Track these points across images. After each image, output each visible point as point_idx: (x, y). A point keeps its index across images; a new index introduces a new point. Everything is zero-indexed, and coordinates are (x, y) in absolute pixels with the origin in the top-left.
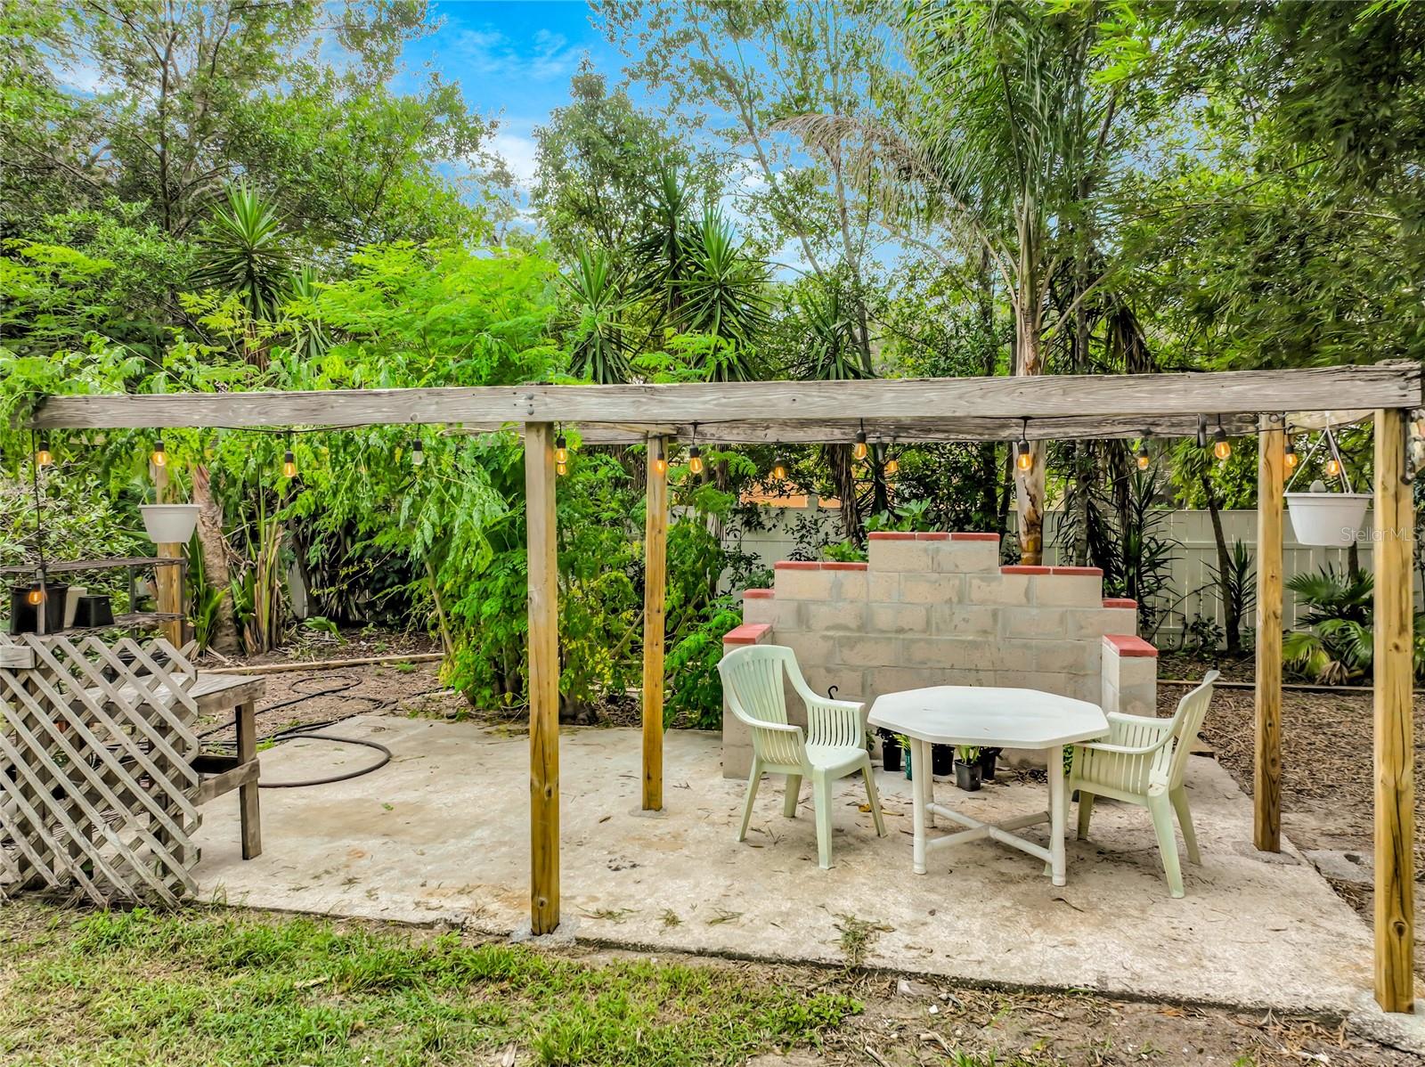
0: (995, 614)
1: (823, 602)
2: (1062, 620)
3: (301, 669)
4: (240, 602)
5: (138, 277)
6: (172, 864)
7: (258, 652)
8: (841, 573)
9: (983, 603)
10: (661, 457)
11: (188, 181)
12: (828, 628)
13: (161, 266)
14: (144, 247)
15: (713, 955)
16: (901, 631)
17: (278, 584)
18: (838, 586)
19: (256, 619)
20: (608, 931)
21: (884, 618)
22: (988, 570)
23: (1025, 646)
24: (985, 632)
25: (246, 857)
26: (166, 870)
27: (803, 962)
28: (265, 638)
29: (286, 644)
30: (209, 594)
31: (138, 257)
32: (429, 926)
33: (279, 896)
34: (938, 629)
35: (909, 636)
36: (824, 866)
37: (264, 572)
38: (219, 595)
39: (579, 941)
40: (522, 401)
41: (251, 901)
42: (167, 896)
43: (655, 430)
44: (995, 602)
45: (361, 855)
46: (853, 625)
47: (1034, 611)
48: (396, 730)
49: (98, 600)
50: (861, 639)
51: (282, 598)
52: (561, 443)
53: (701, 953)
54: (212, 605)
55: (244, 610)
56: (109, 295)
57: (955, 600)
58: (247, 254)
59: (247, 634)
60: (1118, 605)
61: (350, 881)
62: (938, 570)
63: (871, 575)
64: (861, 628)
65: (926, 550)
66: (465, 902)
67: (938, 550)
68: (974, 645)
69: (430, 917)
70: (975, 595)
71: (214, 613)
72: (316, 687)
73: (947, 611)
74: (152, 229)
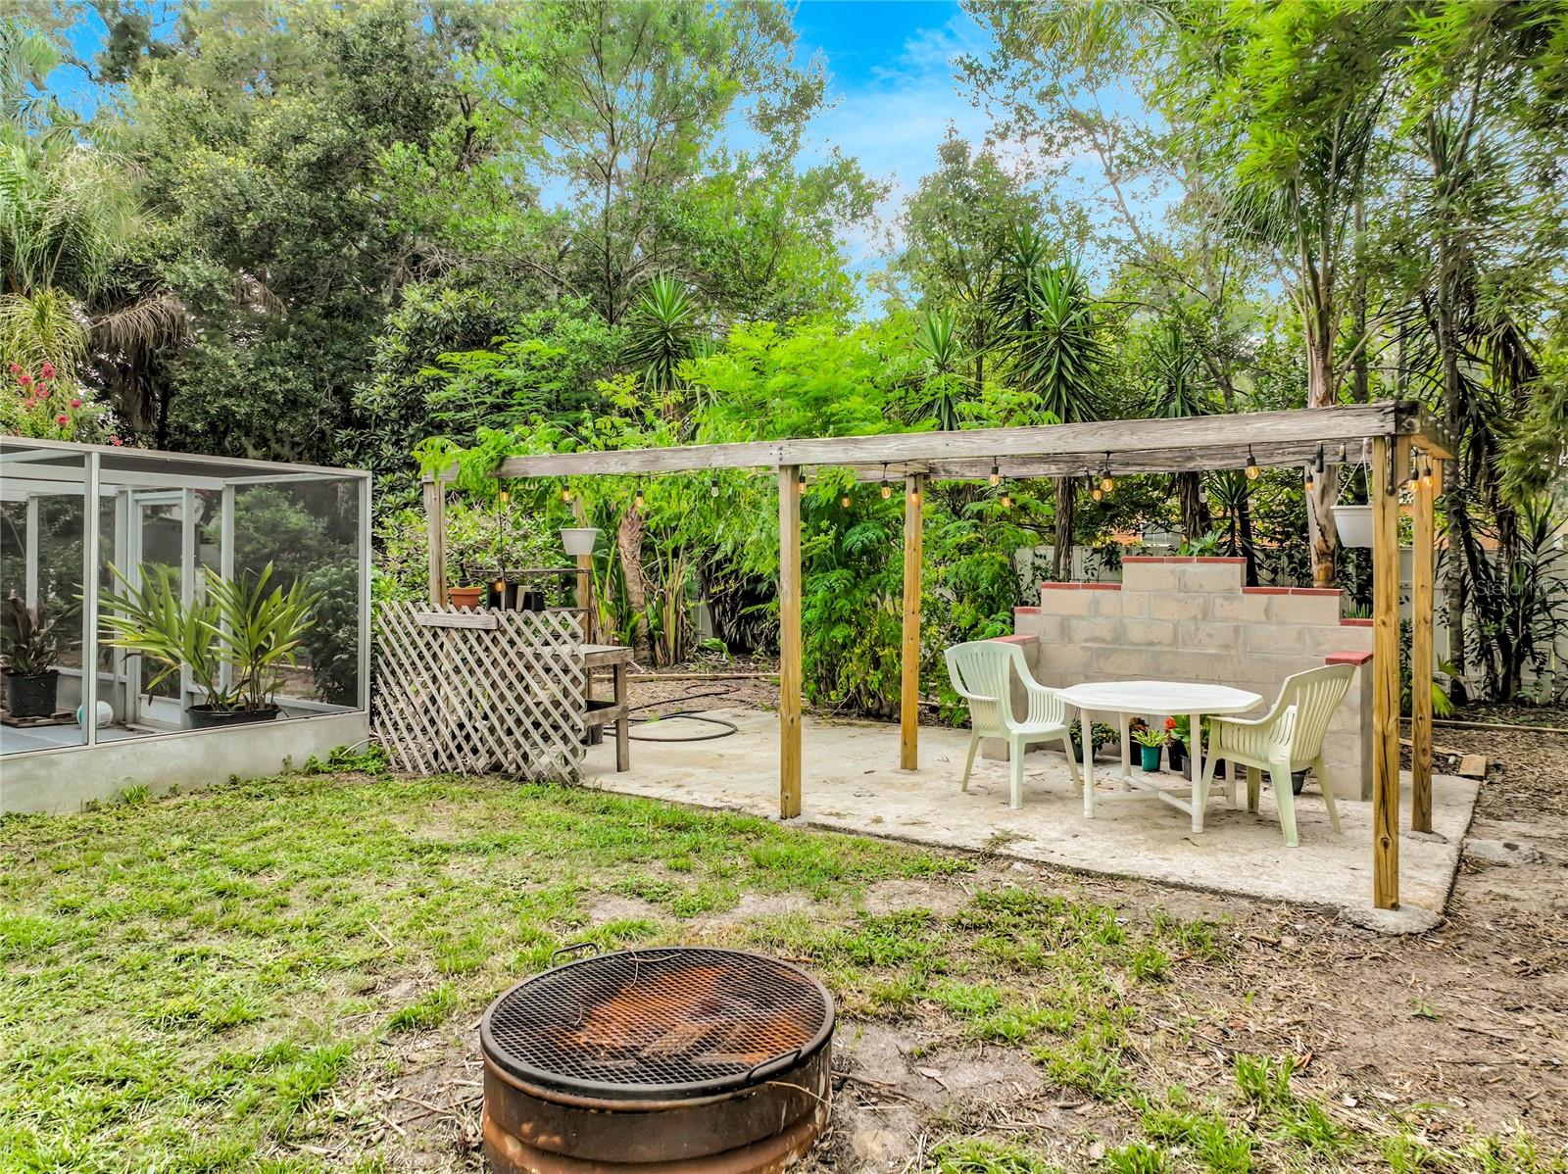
0: (1236, 630)
1: (1082, 617)
2: (1300, 637)
3: (696, 678)
4: (654, 622)
5: (584, 359)
6: (570, 757)
7: (666, 665)
8: (1098, 592)
9: (1225, 620)
10: (916, 491)
11: (627, 269)
12: (1087, 640)
13: (599, 348)
14: (586, 335)
15: (895, 839)
16: (1151, 644)
17: (682, 609)
18: (1096, 602)
19: (664, 636)
20: (832, 821)
21: (1136, 633)
22: (1231, 590)
23: (1266, 660)
24: (1227, 646)
25: (619, 770)
26: (567, 762)
27: (954, 847)
28: (672, 654)
29: (689, 661)
30: (630, 615)
31: (583, 342)
32: (721, 809)
33: (634, 788)
34: (1184, 643)
35: (1158, 648)
36: (1013, 806)
37: (671, 598)
38: (637, 617)
39: (810, 825)
40: (775, 451)
41: (615, 789)
42: (567, 778)
43: (910, 470)
44: (1237, 619)
45: (692, 775)
46: (1108, 637)
47: (1274, 628)
48: (749, 717)
49: (536, 594)
50: (1115, 651)
51: (685, 621)
52: (802, 479)
53: (887, 837)
54: (631, 624)
55: (655, 628)
56: (565, 373)
57: (1199, 617)
58: (664, 332)
59: (658, 649)
60: (1354, 623)
61: (679, 786)
62: (1184, 588)
63: (1125, 593)
64: (1115, 641)
65: (1173, 572)
66: (748, 801)
67: (1184, 572)
68: (1217, 657)
69: (721, 805)
70: (1219, 613)
71: (633, 630)
72: (703, 691)
73: (1192, 627)
74: (594, 317)
